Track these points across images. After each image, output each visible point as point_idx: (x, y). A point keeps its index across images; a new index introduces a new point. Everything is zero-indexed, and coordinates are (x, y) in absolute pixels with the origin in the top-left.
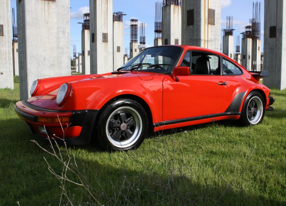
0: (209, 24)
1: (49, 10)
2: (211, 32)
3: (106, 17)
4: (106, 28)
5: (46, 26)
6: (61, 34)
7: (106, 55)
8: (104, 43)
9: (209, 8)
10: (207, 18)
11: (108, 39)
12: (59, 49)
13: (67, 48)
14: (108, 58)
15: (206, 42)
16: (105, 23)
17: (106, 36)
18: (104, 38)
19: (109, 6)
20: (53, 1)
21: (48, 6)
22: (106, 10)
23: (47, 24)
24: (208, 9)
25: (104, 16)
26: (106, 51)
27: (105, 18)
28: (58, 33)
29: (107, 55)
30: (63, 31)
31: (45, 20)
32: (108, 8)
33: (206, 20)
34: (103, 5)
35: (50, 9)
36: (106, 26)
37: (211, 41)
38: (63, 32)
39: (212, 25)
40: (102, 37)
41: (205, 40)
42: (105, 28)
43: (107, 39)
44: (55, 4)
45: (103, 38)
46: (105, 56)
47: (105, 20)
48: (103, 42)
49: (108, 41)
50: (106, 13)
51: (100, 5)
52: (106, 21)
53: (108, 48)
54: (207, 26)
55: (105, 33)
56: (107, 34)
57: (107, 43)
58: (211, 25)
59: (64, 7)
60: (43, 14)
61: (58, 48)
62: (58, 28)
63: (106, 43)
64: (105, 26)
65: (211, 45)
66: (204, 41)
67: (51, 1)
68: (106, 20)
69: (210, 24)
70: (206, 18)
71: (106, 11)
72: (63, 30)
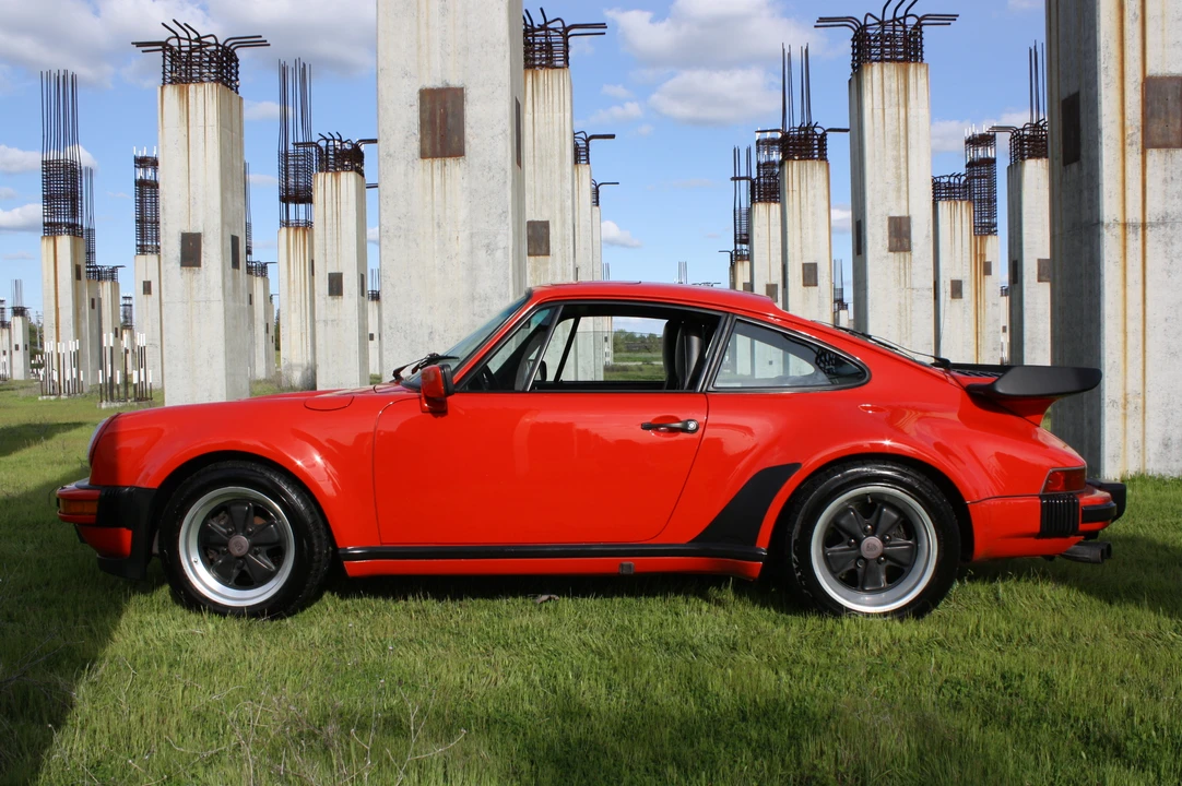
0: (1147, 144)
1: (444, 184)
2: (1165, 181)
3: (903, 153)
4: (904, 195)
5: (436, 235)
6: (482, 254)
7: (903, 302)
8: (897, 254)
9: (1148, 73)
10: (1138, 123)
11: (913, 240)
12: (477, 303)
13: (500, 296)
14: (911, 311)
15: (1130, 229)
16: (898, 177)
17: (905, 228)
18: (896, 237)
19: (912, 112)
20: (455, 156)
21: (443, 175)
22: (902, 128)
23: (439, 227)
24: (1140, 80)
25: (895, 153)
26: (903, 286)
27: (897, 159)
28: (471, 252)
29: (908, 301)
30: (488, 246)
31: (433, 217)
32: (911, 120)
33: (1129, 131)
34: (891, 111)
35: (448, 181)
36: (904, 188)
37: (1164, 223)
38: (489, 248)
39: (1172, 151)
40: (887, 234)
41: (1125, 225)
42: (899, 198)
43: (909, 237)
44: (462, 165)
45: (890, 236)
46: (900, 304)
47: (898, 168)
48: (890, 250)
49: (914, 247)
50: (903, 140)
51: (878, 112)
52: (903, 172)
53: (913, 271)
54: (1139, 158)
55: (900, 218)
56: (908, 219)
57: (907, 254)
58: (1163, 150)
59: (490, 168)
60: (428, 198)
61: (473, 299)
62: (472, 235)
63: (902, 254)
64: (899, 190)
65: (1166, 244)
66: (1118, 230)
67: (450, 156)
68: (903, 165)
69: (1158, 147)
70: (1128, 123)
71: (902, 134)
72: (487, 241)
